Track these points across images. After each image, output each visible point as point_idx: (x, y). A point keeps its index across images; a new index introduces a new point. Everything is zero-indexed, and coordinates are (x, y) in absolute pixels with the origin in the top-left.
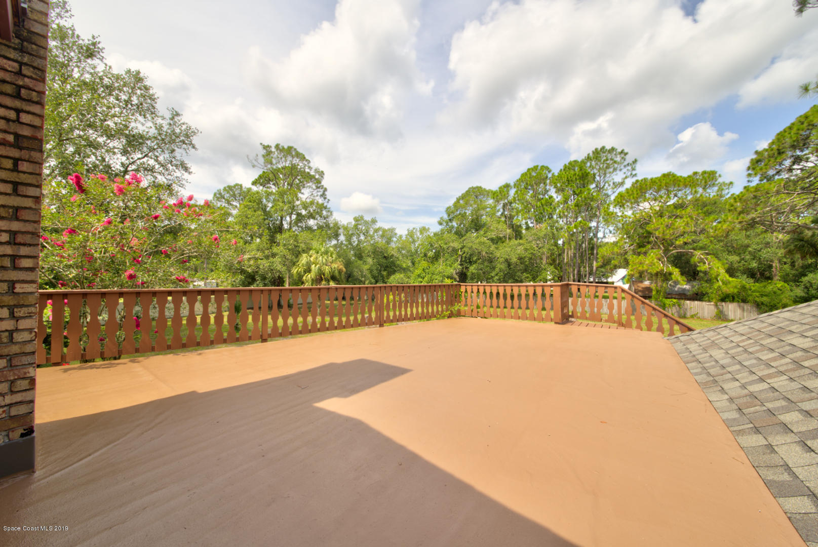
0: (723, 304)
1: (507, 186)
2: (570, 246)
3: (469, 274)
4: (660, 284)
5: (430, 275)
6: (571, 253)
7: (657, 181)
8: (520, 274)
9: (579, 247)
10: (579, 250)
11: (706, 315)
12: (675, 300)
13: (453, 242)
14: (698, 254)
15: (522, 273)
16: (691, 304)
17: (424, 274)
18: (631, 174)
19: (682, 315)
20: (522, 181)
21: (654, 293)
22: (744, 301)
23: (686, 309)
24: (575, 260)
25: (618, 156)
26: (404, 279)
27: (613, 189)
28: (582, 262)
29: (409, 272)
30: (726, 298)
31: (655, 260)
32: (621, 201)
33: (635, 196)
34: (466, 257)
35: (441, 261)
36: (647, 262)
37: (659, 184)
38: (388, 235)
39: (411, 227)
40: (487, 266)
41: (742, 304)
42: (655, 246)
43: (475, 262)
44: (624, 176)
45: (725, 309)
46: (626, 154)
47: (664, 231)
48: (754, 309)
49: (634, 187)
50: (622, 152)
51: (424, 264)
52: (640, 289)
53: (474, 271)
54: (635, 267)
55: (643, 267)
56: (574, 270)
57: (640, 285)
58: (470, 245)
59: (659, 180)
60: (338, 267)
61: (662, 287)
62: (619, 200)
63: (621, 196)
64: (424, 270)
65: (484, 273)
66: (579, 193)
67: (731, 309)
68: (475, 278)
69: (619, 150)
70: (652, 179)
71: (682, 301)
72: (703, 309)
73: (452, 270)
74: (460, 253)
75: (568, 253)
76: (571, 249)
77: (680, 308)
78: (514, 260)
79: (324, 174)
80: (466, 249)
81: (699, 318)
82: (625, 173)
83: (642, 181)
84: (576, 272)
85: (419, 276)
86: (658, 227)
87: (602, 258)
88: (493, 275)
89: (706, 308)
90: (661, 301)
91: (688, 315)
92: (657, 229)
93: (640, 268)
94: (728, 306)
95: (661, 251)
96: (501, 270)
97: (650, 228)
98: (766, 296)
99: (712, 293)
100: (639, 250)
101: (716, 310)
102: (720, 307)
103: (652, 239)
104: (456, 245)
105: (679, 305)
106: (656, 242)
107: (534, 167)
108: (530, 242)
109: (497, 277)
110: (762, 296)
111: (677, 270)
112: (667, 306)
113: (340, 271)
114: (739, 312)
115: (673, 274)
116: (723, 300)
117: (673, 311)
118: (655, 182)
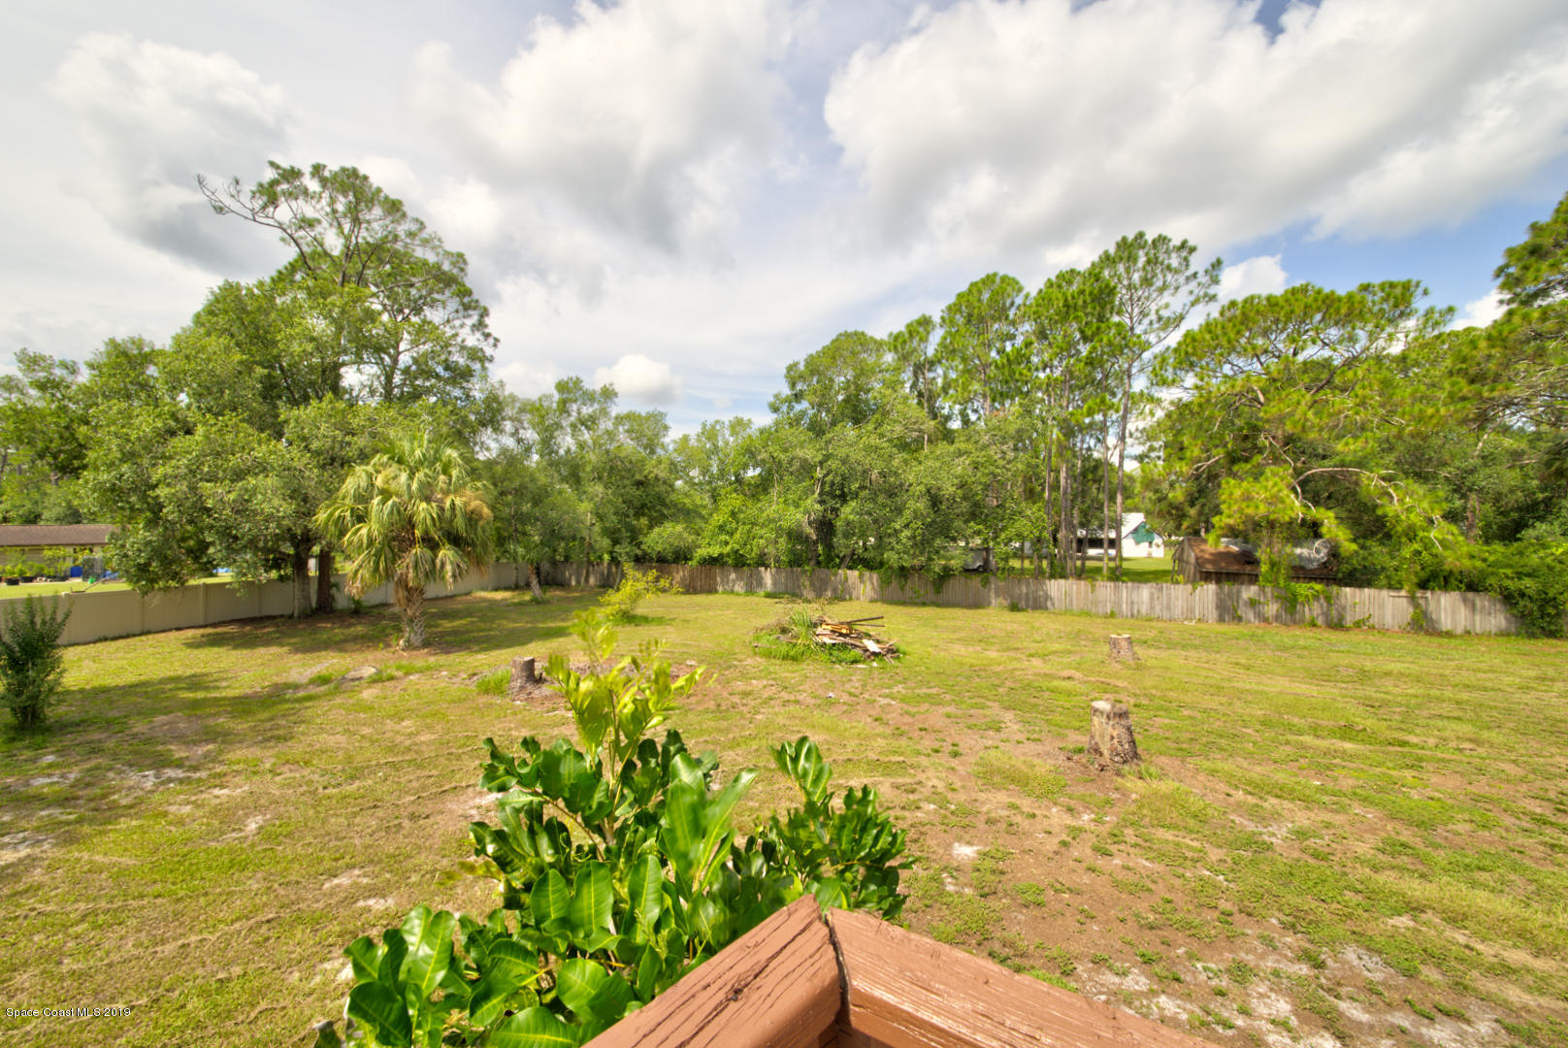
0: (1428, 594)
1: (925, 322)
3: (839, 524)
4: (1277, 547)
5: (748, 527)
7: (1282, 303)
8: (961, 523)
11: (1389, 621)
12: (1318, 587)
13: (802, 445)
14: (1376, 478)
15: (966, 522)
16: (1354, 596)
17: (734, 525)
18: (1205, 295)
19: (1335, 620)
20: (959, 310)
21: (1264, 568)
22: (1475, 588)
23: (1344, 608)
25: (1174, 255)
26: (685, 535)
29: (698, 520)
30: (1435, 578)
32: (1193, 354)
34: (832, 484)
35: (774, 492)
36: (1265, 496)
37: (1287, 308)
38: (647, 428)
39: (710, 419)
40: (884, 506)
41: (1470, 595)
42: (1275, 458)
43: (856, 495)
44: (1191, 298)
45: (1432, 607)
46: (1192, 250)
48: (1498, 606)
49: (1225, 316)
50: (1183, 245)
51: (735, 500)
53: (851, 517)
54: (1233, 509)
55: (1257, 508)
57: (1205, 547)
58: (842, 452)
59: (1287, 301)
60: (466, 504)
62: (1190, 350)
63: (1194, 340)
64: (733, 514)
65: (875, 521)
67: (1447, 607)
68: (854, 534)
69: (1176, 242)
71: (1335, 589)
72: (1382, 606)
73: (798, 516)
74: (819, 473)
77: (1329, 603)
78: (949, 489)
79: (465, 262)
80: (833, 464)
81: (1372, 628)
82: (1191, 292)
83: (1245, 301)
85: (721, 528)
88: (898, 527)
89: (1386, 605)
90: (1286, 588)
91: (1349, 621)
94: (1439, 600)
95: (1289, 471)
96: (916, 515)
98: (1529, 575)
99: (1398, 568)
100: (1237, 468)
101: (1411, 610)
102: (1422, 602)
104: (810, 453)
105: (1327, 599)
106: (1272, 447)
107: (988, 277)
108: (985, 447)
109: (907, 533)
110: (1520, 575)
111: (1332, 513)
112: (1301, 599)
113: (472, 518)
114: (1463, 612)
115: (1322, 524)
116: (1423, 585)
117: (1314, 610)
118: (1277, 304)
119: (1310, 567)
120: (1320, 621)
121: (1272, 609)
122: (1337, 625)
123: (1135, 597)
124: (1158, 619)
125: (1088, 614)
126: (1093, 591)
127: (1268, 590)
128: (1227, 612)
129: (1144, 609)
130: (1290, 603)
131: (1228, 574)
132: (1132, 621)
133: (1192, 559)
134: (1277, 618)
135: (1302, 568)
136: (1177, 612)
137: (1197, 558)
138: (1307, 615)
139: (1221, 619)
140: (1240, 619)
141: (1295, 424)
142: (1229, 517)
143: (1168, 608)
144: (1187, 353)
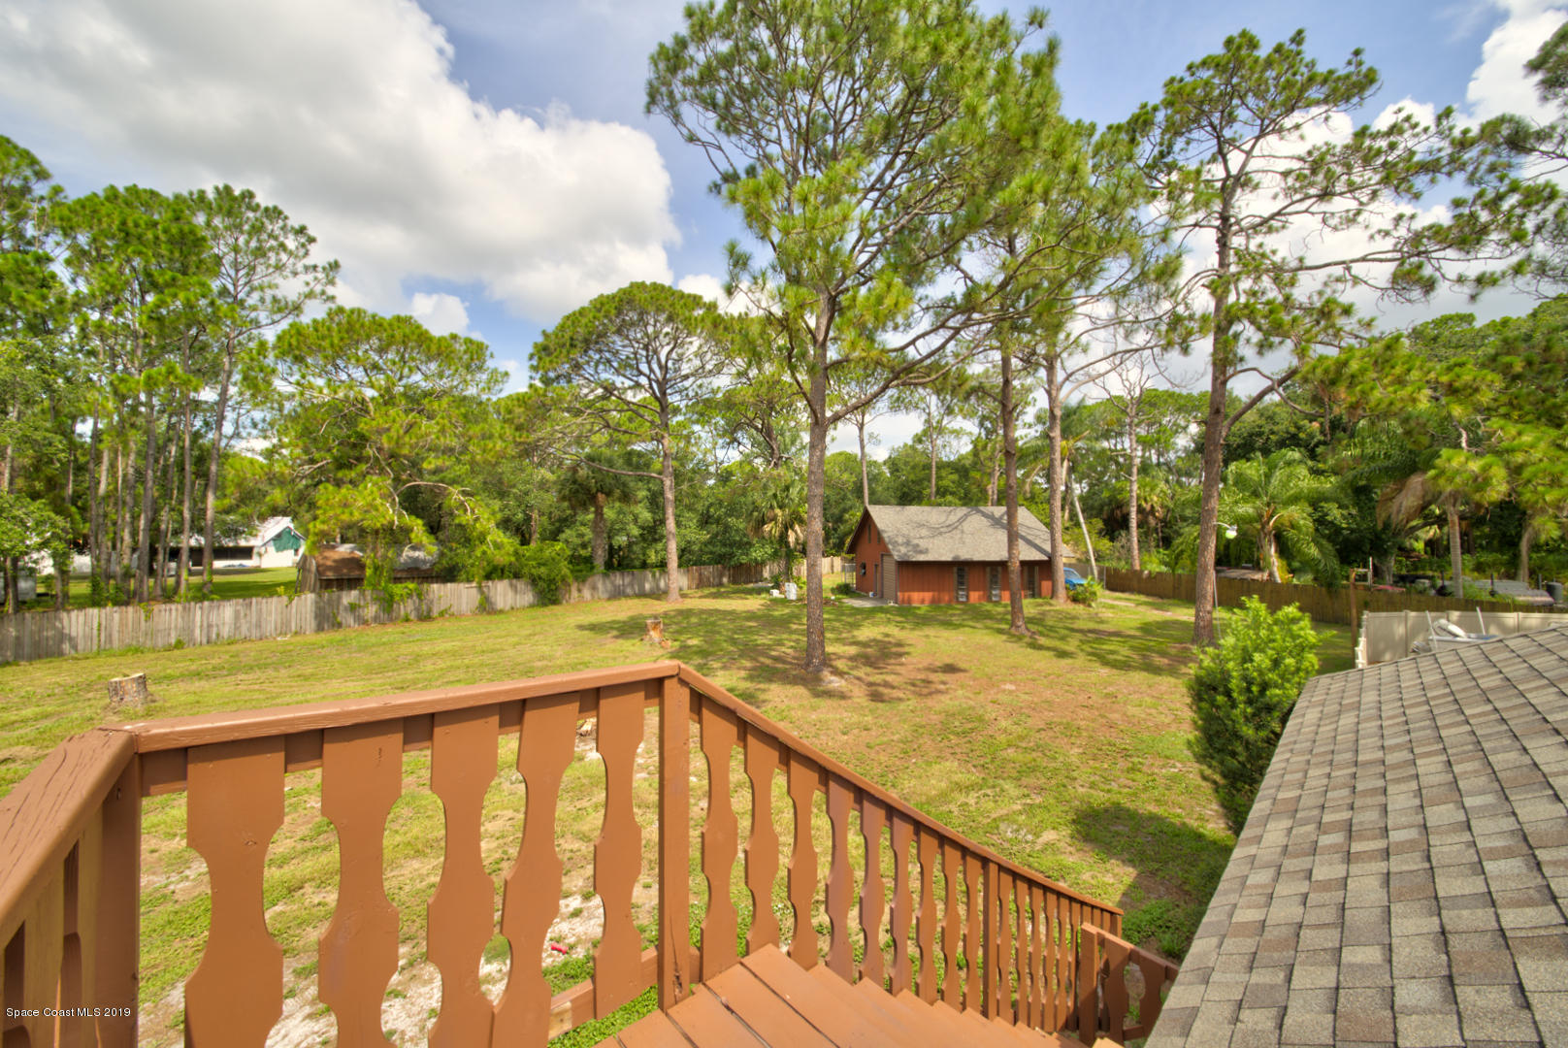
0: (490, 583)
2: (126, 443)
4: (381, 552)
6: (126, 466)
7: (386, 325)
9: (155, 449)
10: (157, 461)
11: (464, 606)
12: (411, 586)
14: (455, 494)
16: (439, 589)
18: (323, 293)
19: (424, 613)
21: (369, 572)
22: (517, 576)
23: (432, 602)
24: (140, 489)
25: (291, 237)
27: (272, 312)
28: (167, 494)
30: (494, 572)
31: (379, 501)
32: (296, 348)
33: (336, 341)
36: (361, 503)
37: (390, 332)
41: (514, 581)
42: (377, 468)
44: (307, 290)
45: (492, 593)
46: (312, 240)
47: (399, 437)
48: (529, 588)
49: (332, 319)
50: (301, 230)
52: (329, 563)
54: (331, 513)
55: (351, 514)
56: (135, 518)
57: (329, 554)
61: (385, 557)
63: (299, 333)
66: (167, 285)
67: (502, 592)
69: (294, 222)
70: (374, 317)
71: (425, 586)
72: (460, 597)
75: (113, 466)
76: (126, 455)
77: (421, 600)
81: (452, 615)
83: (352, 311)
84: (142, 523)
86: (388, 427)
87: (239, 485)
89: (459, 595)
90: (385, 589)
91: (435, 612)
92: (380, 432)
93: (345, 517)
94: (496, 587)
95: (389, 482)
97: (363, 426)
99: (472, 565)
100: (340, 474)
101: (478, 597)
102: (486, 590)
103: (370, 451)
105: (419, 595)
106: (377, 459)
110: (539, 565)
111: (420, 522)
112: (397, 598)
114: (510, 594)
115: (412, 530)
116: (488, 577)
117: (407, 607)
118: (381, 325)
119: (424, 567)
120: (412, 616)
121: (371, 611)
122: (425, 617)
123: (214, 618)
124: (245, 640)
125: (138, 650)
126: (148, 618)
127: (368, 593)
128: (326, 620)
129: (226, 632)
130: (388, 603)
131: (349, 580)
132: (208, 648)
133: (314, 568)
134: (376, 619)
135: (417, 569)
136: (269, 628)
137: (318, 566)
138: (402, 613)
139: (320, 628)
140: (340, 625)
141: (390, 439)
142: (323, 522)
143: (259, 625)
144: (290, 345)
